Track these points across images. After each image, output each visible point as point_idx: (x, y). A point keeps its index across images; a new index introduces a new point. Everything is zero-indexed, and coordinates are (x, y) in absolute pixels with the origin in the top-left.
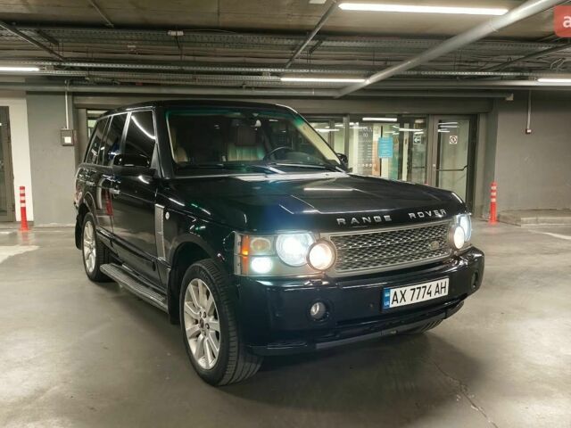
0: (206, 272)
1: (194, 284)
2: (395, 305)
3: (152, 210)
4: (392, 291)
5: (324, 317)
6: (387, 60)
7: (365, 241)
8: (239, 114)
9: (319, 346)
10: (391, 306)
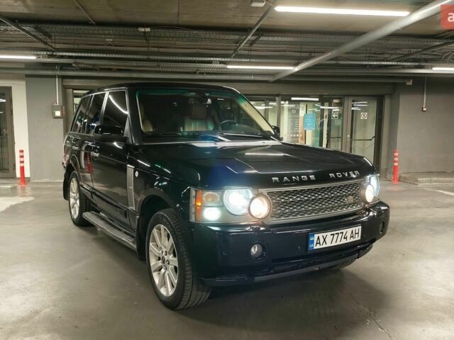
0: (167, 219)
1: (157, 229)
2: (318, 247)
3: (125, 170)
4: (316, 236)
5: (261, 256)
6: (311, 52)
7: (294, 196)
8: (194, 94)
9: (257, 279)
10: (315, 248)
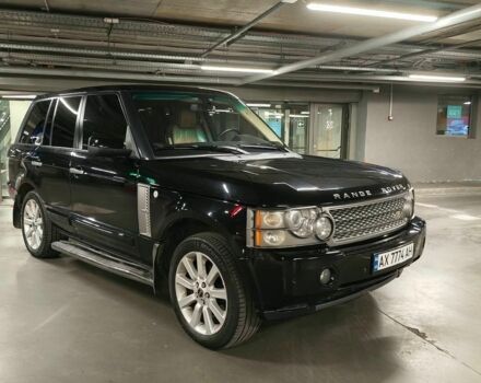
0: (208, 245)
2: (381, 268)
4: (380, 256)
7: (353, 213)
9: (318, 307)
10: (379, 269)
